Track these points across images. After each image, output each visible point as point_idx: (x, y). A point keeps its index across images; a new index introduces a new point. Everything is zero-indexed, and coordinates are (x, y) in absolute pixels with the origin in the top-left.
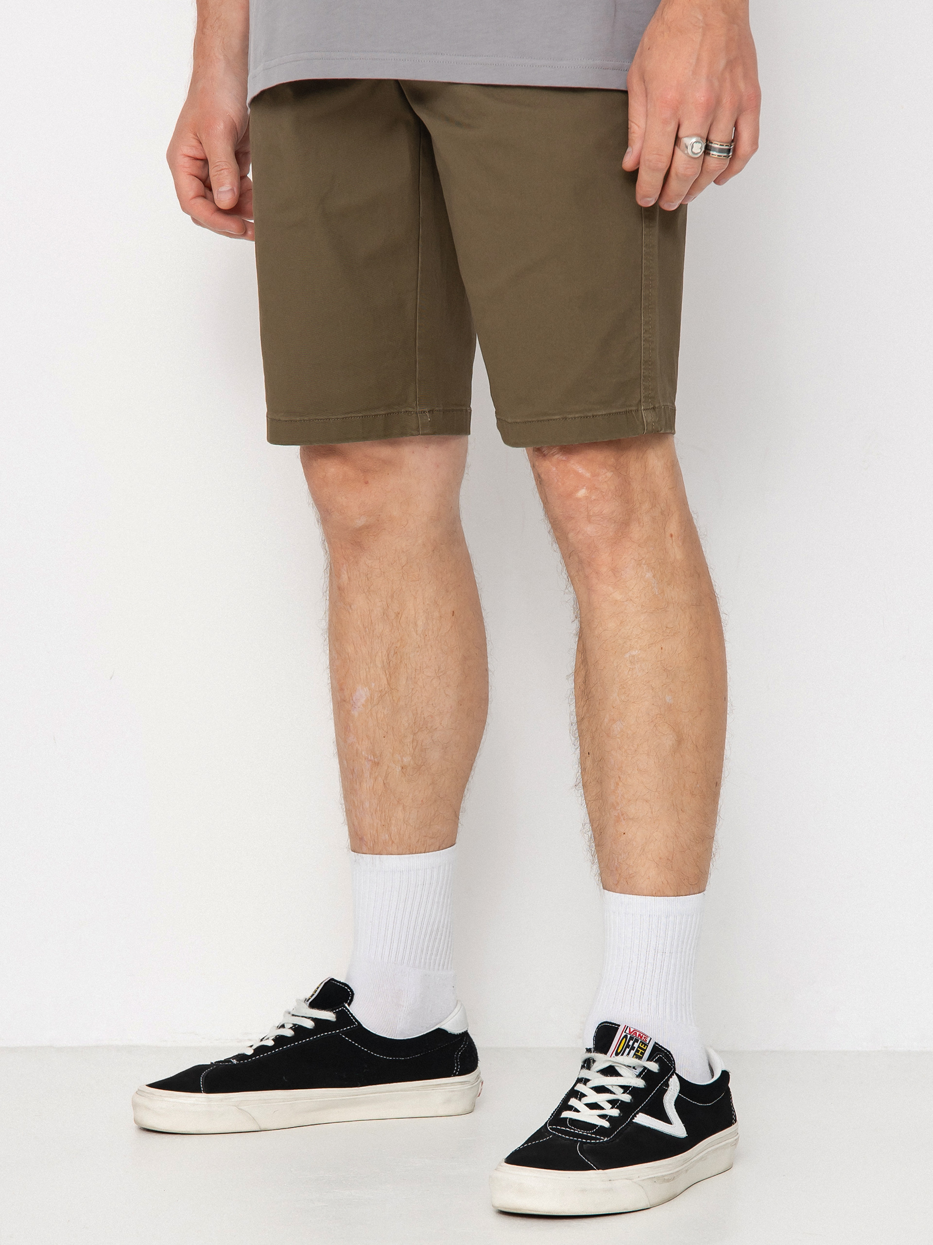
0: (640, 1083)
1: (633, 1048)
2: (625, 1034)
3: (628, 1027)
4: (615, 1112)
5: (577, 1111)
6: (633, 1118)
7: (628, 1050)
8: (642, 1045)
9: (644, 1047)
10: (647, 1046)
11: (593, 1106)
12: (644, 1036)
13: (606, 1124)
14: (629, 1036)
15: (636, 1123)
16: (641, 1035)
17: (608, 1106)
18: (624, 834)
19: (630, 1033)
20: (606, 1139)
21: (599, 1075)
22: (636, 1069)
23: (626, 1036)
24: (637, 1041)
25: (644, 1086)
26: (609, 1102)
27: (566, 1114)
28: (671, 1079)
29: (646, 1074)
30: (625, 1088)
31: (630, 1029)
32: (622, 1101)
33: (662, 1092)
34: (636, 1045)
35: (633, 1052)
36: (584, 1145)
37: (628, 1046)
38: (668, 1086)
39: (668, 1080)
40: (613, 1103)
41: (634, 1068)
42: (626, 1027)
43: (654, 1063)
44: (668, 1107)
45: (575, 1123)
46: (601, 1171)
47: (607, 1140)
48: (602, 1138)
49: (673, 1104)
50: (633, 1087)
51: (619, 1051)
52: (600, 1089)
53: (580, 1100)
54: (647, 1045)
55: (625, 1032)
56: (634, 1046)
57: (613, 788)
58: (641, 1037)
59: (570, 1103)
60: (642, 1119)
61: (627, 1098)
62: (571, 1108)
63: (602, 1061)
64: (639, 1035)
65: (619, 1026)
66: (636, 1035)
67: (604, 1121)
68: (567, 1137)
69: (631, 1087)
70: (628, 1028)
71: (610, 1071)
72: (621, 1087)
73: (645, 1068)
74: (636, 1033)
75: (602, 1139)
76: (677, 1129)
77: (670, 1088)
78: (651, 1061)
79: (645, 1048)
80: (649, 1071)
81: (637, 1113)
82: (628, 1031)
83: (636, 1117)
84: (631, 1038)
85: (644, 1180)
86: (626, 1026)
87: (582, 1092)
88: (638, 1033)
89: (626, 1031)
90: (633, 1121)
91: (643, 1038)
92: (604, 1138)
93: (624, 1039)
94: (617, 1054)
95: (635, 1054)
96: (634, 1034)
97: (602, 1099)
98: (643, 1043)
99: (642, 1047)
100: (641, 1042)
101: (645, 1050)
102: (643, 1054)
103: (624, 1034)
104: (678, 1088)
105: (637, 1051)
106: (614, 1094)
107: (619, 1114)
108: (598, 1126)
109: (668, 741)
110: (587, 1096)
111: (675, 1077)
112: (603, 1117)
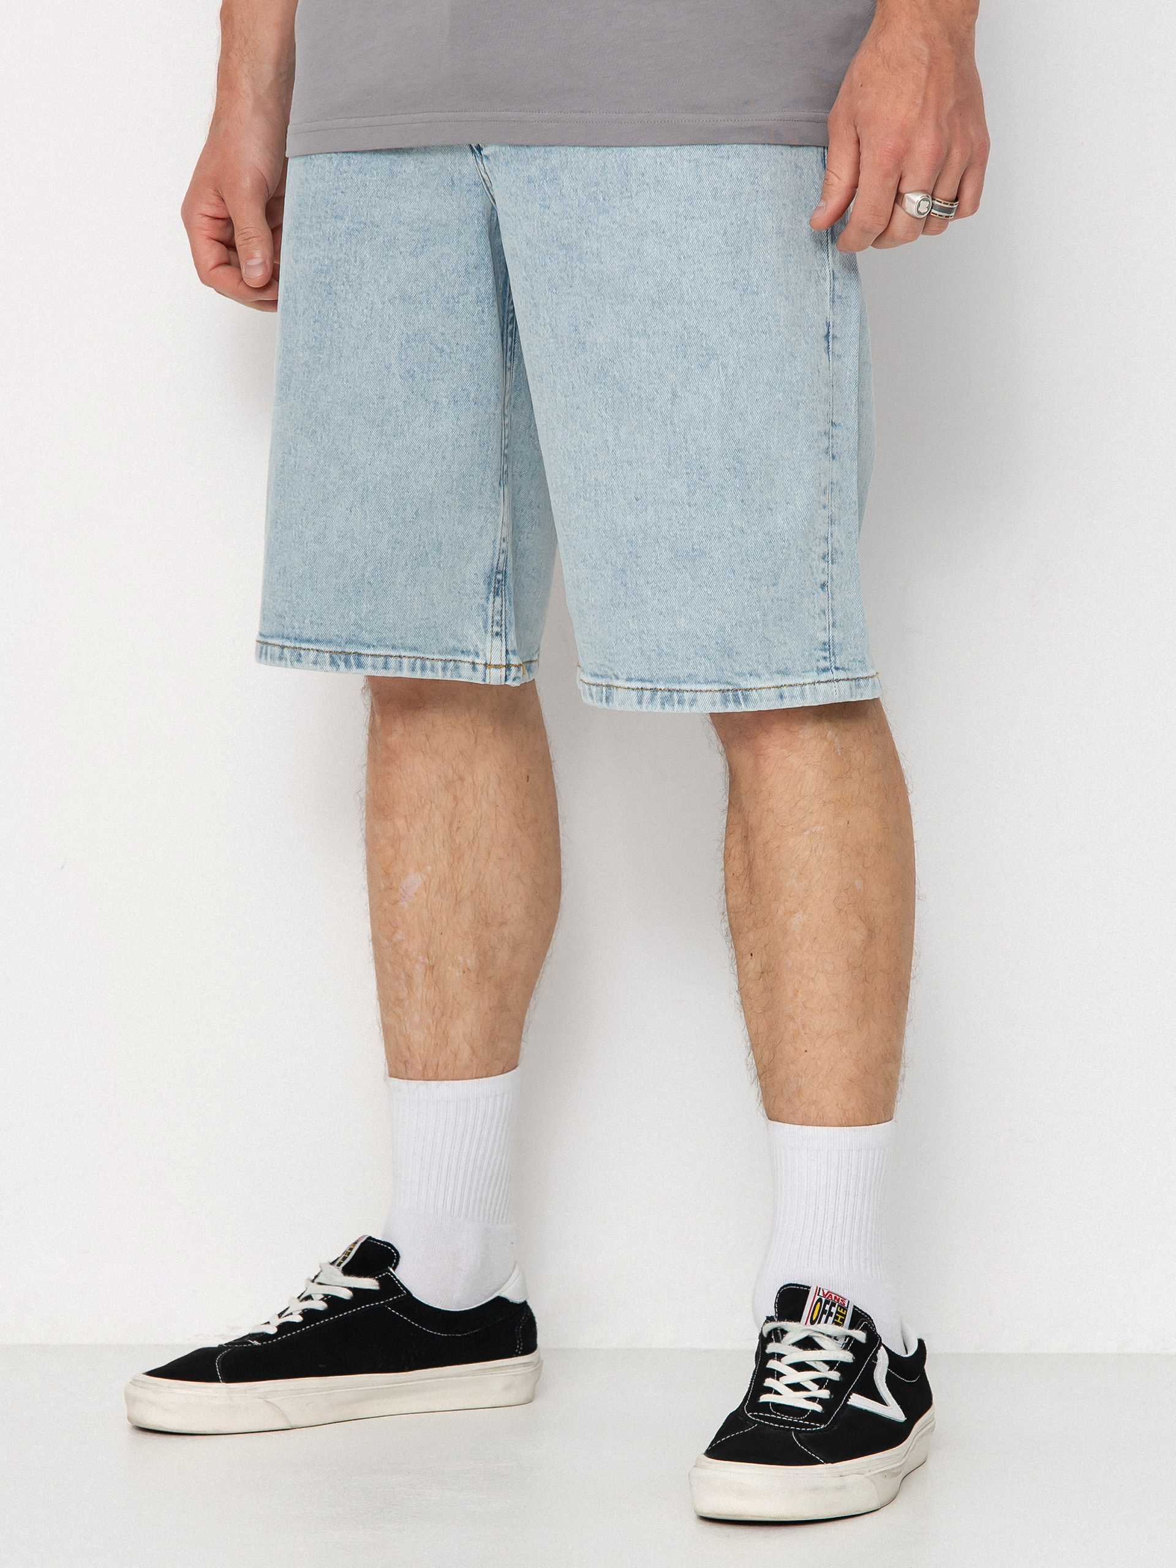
0: (847, 1357)
1: (830, 1314)
2: (819, 1297)
3: (820, 1288)
4: (825, 1394)
5: (777, 1393)
6: (847, 1400)
7: (824, 1317)
8: (840, 1310)
9: (843, 1311)
10: (847, 1311)
11: (796, 1387)
12: (841, 1299)
13: (818, 1408)
14: (824, 1299)
15: (851, 1405)
16: (838, 1297)
17: (814, 1387)
18: (806, 1051)
19: (825, 1296)
20: (822, 1427)
21: (795, 1349)
22: (837, 1340)
23: (820, 1300)
24: (833, 1305)
25: (853, 1359)
26: (815, 1381)
27: (765, 1398)
28: (879, 1351)
29: (851, 1345)
30: (831, 1364)
31: (823, 1291)
32: (830, 1380)
33: (872, 1366)
34: (834, 1310)
35: (831, 1319)
36: (800, 1435)
37: (824, 1312)
38: (876, 1359)
39: (876, 1352)
40: (820, 1382)
41: (835, 1338)
42: (818, 1290)
43: (861, 1332)
44: (880, 1385)
45: (779, 1407)
46: (830, 1465)
47: (824, 1428)
48: (818, 1425)
49: (884, 1380)
50: (841, 1362)
51: (814, 1318)
52: (801, 1367)
53: (778, 1380)
54: (845, 1309)
55: (818, 1295)
56: (832, 1311)
57: (790, 994)
58: (838, 1300)
59: (765, 1384)
60: (857, 1401)
61: (835, 1375)
62: (769, 1390)
63: (796, 1330)
64: (835, 1298)
65: (810, 1288)
66: (832, 1298)
67: (815, 1404)
68: (776, 1425)
69: (837, 1362)
70: (821, 1290)
71: (808, 1343)
72: (826, 1362)
73: (851, 1338)
74: (831, 1296)
75: (818, 1427)
76: (893, 1411)
77: (878, 1361)
78: (857, 1329)
79: (844, 1313)
80: (856, 1341)
81: (850, 1394)
82: (821, 1294)
83: (850, 1398)
84: (827, 1302)
85: (875, 1474)
86: (817, 1287)
87: (779, 1370)
88: (833, 1296)
89: (819, 1293)
90: (848, 1403)
91: (840, 1301)
92: (821, 1425)
93: (819, 1303)
94: (812, 1323)
95: (834, 1322)
96: (829, 1297)
97: (804, 1377)
98: (841, 1307)
99: (841, 1311)
100: (839, 1306)
101: (845, 1316)
102: (843, 1321)
103: (817, 1297)
104: (887, 1362)
105: (836, 1317)
106: (818, 1371)
107: (830, 1396)
108: (808, 1410)
109: (858, 937)
110: (785, 1375)
111: (882, 1347)
112: (812, 1399)
